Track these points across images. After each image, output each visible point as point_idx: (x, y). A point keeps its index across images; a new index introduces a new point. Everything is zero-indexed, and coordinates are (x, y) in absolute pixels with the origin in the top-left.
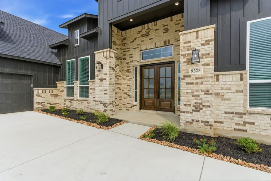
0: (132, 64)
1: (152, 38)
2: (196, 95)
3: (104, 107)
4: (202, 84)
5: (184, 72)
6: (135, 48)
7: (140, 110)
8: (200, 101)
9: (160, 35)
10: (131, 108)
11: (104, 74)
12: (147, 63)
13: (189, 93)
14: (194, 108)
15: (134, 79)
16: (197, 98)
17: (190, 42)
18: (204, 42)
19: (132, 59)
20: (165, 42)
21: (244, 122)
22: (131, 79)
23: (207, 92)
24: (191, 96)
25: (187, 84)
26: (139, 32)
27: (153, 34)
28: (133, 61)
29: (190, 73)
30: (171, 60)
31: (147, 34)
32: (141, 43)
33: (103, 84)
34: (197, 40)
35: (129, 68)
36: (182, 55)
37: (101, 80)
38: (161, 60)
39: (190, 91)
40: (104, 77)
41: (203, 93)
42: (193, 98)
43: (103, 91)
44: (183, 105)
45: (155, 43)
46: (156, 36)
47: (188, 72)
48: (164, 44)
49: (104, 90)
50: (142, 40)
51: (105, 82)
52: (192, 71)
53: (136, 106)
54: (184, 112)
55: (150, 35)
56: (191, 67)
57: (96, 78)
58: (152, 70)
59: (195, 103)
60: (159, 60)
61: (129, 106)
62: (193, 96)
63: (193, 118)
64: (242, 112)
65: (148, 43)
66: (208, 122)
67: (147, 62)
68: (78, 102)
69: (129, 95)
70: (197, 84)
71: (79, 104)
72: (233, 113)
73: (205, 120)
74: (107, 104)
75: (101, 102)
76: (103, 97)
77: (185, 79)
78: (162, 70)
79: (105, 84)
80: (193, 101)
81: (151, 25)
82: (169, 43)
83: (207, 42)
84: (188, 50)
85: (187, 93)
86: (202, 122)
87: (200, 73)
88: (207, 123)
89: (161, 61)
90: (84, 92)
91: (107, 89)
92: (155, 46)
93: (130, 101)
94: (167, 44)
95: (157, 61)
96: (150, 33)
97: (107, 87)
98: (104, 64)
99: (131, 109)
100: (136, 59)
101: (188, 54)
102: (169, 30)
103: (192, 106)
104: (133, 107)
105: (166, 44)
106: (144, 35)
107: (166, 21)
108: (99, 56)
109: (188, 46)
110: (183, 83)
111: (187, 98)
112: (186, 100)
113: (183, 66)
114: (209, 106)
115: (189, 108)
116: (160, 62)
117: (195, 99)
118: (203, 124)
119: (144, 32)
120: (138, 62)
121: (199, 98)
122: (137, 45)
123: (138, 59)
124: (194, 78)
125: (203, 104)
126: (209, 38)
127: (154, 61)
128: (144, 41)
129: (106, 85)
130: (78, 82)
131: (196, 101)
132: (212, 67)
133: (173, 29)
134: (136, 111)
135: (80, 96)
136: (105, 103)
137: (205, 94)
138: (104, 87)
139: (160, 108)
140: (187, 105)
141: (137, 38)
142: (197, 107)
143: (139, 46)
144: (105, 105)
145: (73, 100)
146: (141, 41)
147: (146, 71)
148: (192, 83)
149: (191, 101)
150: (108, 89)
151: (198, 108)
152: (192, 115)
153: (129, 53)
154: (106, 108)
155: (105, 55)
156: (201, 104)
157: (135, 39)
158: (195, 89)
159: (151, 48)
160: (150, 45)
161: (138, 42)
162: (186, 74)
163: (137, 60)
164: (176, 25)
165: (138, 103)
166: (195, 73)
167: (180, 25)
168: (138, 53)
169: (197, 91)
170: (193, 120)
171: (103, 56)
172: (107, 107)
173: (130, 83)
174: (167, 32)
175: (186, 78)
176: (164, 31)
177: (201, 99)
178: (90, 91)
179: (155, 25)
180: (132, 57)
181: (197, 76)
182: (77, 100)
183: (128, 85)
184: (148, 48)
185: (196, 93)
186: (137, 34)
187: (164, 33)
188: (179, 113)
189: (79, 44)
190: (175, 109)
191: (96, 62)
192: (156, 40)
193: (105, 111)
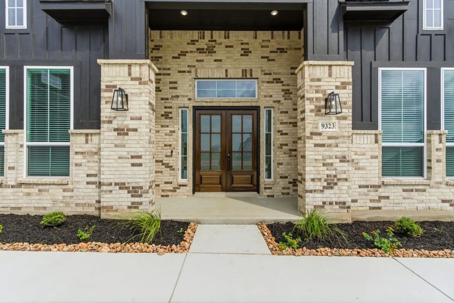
0: (175, 103)
1: (220, 60)
2: (329, 163)
3: (132, 196)
4: (337, 146)
5: (311, 126)
6: (184, 72)
7: (194, 193)
8: (334, 173)
9: (235, 58)
10: (174, 190)
11: (132, 119)
12: (209, 104)
13: (319, 160)
14: (325, 184)
15: (180, 133)
16: (330, 167)
17: (319, 80)
18: (338, 84)
19: (175, 93)
20: (244, 72)
21: (379, 197)
22: (174, 132)
23: (343, 159)
24: (322, 165)
25: (316, 145)
26: (193, 42)
27: (221, 53)
28: (178, 96)
29: (320, 130)
30: (254, 104)
31: (210, 51)
32: (196, 64)
33: (129, 142)
34: (330, 79)
35: (168, 110)
36: (308, 99)
37: (122, 132)
38: (238, 102)
39: (320, 157)
40: (132, 124)
41: (338, 160)
42: (325, 168)
43: (128, 158)
44: (309, 180)
45: (226, 71)
46: (228, 58)
47: (317, 128)
48: (243, 76)
49: (132, 157)
50: (200, 58)
51: (137, 138)
52: (323, 126)
53: (185, 186)
54: (311, 191)
55: (215, 52)
56: (321, 120)
57: (104, 126)
58: (217, 119)
59: (328, 176)
60: (232, 102)
61: (170, 187)
62: (324, 165)
63: (325, 200)
64: (377, 184)
65: (212, 66)
66: (344, 203)
67: (210, 102)
68: (25, 190)
69: (167, 166)
70: (330, 146)
71: (28, 194)
72: (367, 187)
73: (341, 200)
74: (141, 188)
75: (122, 186)
76: (129, 173)
77: (312, 139)
78: (236, 119)
79: (135, 142)
80: (324, 172)
81: (218, 35)
82: (251, 75)
83: (344, 85)
84: (317, 92)
85: (316, 160)
86: (336, 203)
87: (334, 130)
88: (343, 205)
89: (237, 104)
91: (140, 154)
92: (227, 75)
93: (172, 177)
94: (248, 76)
95: (229, 102)
96: (215, 49)
97: (141, 149)
98: (132, 94)
99: (174, 193)
100: (186, 94)
101: (317, 99)
102: (250, 52)
103: (323, 180)
104: (180, 188)
105: (246, 76)
106: (203, 49)
107: (246, 36)
108: (115, 73)
109: (317, 86)
110: (309, 144)
111: (315, 169)
112: (315, 172)
113: (310, 117)
114: (346, 180)
115: (319, 183)
116: (234, 105)
117: (327, 170)
118: (337, 207)
119: (203, 44)
120: (190, 99)
121: (334, 168)
122: (189, 66)
123: (190, 95)
124: (326, 138)
125: (338, 177)
126: (346, 80)
127: (225, 102)
128: (202, 61)
129: (138, 143)
130: (24, 133)
131: (328, 172)
132: (349, 122)
133: (257, 52)
134: (186, 197)
135: (30, 173)
136: (133, 188)
137: (341, 161)
138: (132, 150)
139: (232, 186)
140: (316, 180)
141: (187, 52)
142: (330, 181)
143: (193, 70)
144: (135, 191)
146: (197, 61)
148: (323, 145)
149: (321, 172)
150: (143, 154)
151: (331, 183)
152: (324, 195)
153: (167, 79)
154: (137, 200)
155: (135, 74)
156: (335, 176)
157: (184, 54)
158: (327, 153)
159: (218, 77)
160: (215, 71)
161: (189, 59)
162: (315, 131)
163: (187, 96)
164: (262, 47)
165: (189, 181)
166: (328, 130)
167: (268, 50)
168: (191, 83)
169: (330, 158)
170: (324, 203)
171: (130, 74)
172: (141, 196)
173: (172, 140)
174: (248, 55)
175: (314, 137)
176: (242, 52)
177: (336, 169)
178: (74, 159)
179: (225, 38)
180: (176, 88)
181: (330, 134)
182: (20, 185)
183: (165, 145)
184: (213, 77)
185: (329, 161)
186: (188, 44)
187: (242, 55)
188: (268, 192)
189: (25, 26)
190: (262, 186)
191: (103, 87)
192: (227, 64)
193: (134, 206)
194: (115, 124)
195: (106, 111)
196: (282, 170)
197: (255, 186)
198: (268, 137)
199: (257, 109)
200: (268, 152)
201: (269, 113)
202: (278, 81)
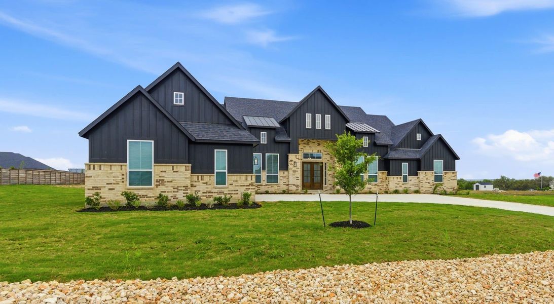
1: (311, 147)
7: (302, 190)
9: (315, 146)
12: (306, 161)
20: (318, 151)
27: (311, 144)
30: (321, 161)
31: (308, 144)
32: (303, 148)
33: (296, 174)
37: (294, 171)
38: (315, 160)
43: (295, 178)
45: (313, 150)
46: (313, 146)
57: (289, 170)
58: (309, 165)
74: (299, 185)
75: (294, 185)
76: (296, 182)
78: (315, 166)
82: (320, 152)
90: (273, 179)
92: (313, 152)
95: (313, 160)
98: (297, 162)
106: (306, 143)
108: (292, 157)
119: (305, 141)
122: (301, 148)
127: (311, 160)
128: (305, 147)
129: (299, 174)
130: (266, 171)
133: (322, 145)
135: (268, 182)
138: (296, 176)
139: (314, 188)
141: (301, 144)
143: (302, 150)
144: (297, 186)
145: (261, 185)
147: (305, 165)
154: (298, 188)
155: (297, 157)
159: (310, 152)
160: (309, 150)
161: (301, 146)
164: (324, 143)
174: (319, 145)
178: (279, 178)
179: (313, 140)
182: (266, 185)
187: (317, 145)
188: (326, 189)
189: (266, 143)
190: (324, 187)
191: (289, 160)
192: (313, 148)
193: (297, 190)
194: (293, 169)
195: (290, 166)
196: (330, 182)
197: (321, 188)
198: (326, 171)
199: (322, 163)
200: (326, 177)
201: (326, 164)
202: (328, 154)
